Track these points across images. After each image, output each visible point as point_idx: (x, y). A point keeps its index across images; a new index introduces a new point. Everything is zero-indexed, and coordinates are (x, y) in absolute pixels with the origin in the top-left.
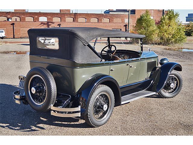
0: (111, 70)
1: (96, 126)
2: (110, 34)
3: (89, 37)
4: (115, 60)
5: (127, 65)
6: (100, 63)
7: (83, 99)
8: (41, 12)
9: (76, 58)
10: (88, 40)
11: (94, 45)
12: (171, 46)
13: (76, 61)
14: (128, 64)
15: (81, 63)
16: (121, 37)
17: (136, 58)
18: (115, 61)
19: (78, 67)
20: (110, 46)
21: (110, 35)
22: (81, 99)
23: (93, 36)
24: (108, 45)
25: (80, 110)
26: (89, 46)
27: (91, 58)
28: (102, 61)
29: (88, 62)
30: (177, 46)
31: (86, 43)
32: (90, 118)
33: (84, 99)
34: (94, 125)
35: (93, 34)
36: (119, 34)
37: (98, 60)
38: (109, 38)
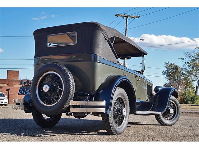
9: (97, 51)
13: (97, 55)
15: (102, 58)
26: (109, 41)
27: (109, 55)
28: (118, 62)
29: (107, 59)
31: (107, 37)
37: (115, 60)
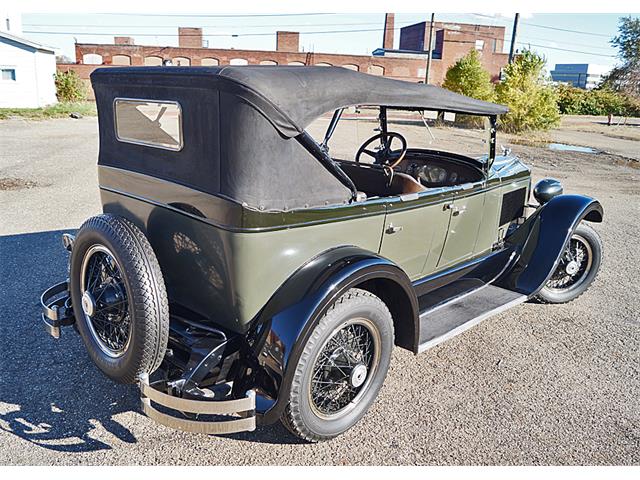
0: (388, 232)
1: (314, 438)
2: (390, 94)
3: (304, 105)
4: (402, 193)
5: (444, 209)
6: (347, 205)
7: (274, 340)
8: (236, 48)
9: (246, 189)
10: (299, 115)
11: (327, 138)
12: (524, 136)
13: (245, 204)
14: (448, 207)
15: (268, 211)
16: (423, 109)
17: (473, 182)
18: (404, 198)
19: (258, 229)
20: (385, 136)
21: (391, 99)
22: (268, 340)
23: (320, 101)
24: (379, 132)
25: (253, 407)
26: (303, 139)
27: (310, 189)
28: (355, 198)
29: (297, 205)
30: (538, 135)
31: (292, 129)
32: (296, 411)
33: (279, 343)
34: (309, 435)
35: (324, 93)
36: (424, 97)
37: (340, 195)
38: (383, 110)
